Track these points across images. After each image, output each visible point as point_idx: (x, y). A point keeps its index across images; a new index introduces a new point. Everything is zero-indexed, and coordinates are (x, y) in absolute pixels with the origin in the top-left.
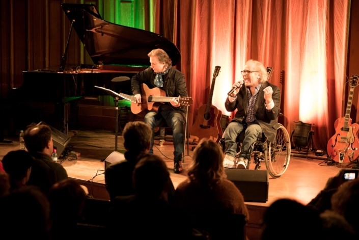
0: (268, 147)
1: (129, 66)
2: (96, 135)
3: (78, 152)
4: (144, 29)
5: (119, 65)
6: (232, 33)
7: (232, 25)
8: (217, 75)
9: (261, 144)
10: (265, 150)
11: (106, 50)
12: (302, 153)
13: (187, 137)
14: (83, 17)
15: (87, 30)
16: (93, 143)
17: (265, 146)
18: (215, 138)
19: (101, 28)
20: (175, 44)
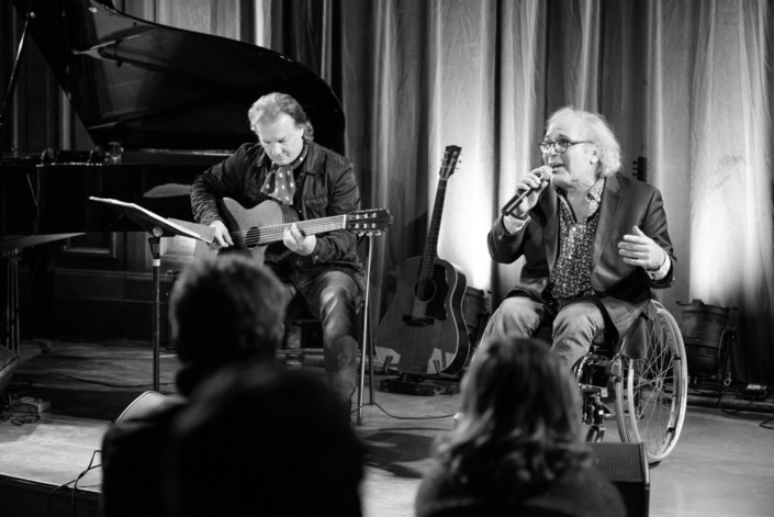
0: (626, 373)
1: (197, 153)
2: (104, 353)
3: (44, 400)
4: (238, 38)
5: (167, 151)
6: (489, 54)
7: (490, 31)
8: (452, 172)
9: (605, 363)
10: (617, 380)
11: (132, 109)
12: (703, 395)
13: (368, 353)
14: (63, 14)
15: (76, 53)
16: (94, 372)
17: (616, 367)
18: (447, 355)
19: (114, 47)
20: (329, 83)
